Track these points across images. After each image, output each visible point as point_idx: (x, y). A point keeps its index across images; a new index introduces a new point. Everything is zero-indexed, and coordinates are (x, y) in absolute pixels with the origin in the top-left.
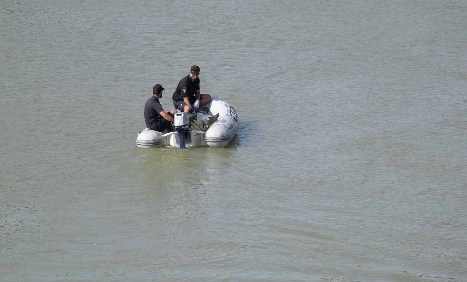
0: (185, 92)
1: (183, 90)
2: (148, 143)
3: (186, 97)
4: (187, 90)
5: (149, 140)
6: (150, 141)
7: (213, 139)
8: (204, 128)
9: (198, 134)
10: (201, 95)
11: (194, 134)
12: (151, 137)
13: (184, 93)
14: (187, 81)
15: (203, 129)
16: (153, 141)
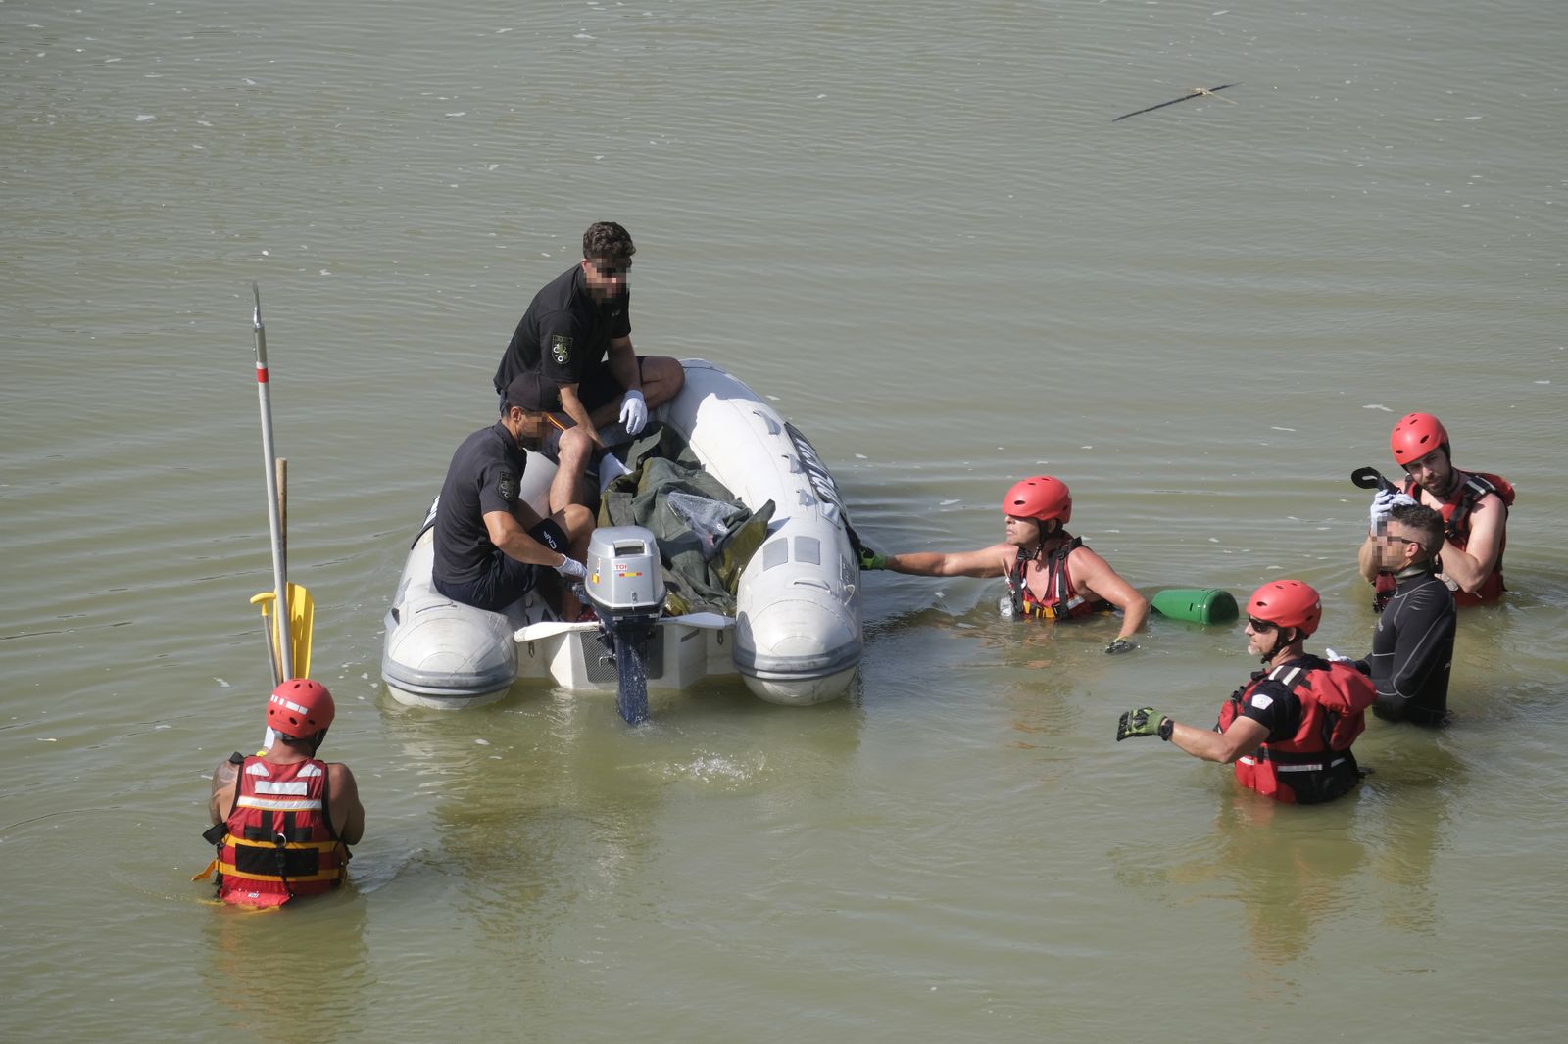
0: (560, 359)
1: (551, 349)
2: (452, 684)
3: (565, 383)
4: (571, 350)
5: (456, 674)
6: (465, 674)
7: (788, 668)
8: (707, 581)
9: (697, 631)
10: (641, 359)
11: (680, 633)
12: (466, 655)
13: (557, 364)
14: (573, 304)
15: (706, 589)
16: (478, 674)
